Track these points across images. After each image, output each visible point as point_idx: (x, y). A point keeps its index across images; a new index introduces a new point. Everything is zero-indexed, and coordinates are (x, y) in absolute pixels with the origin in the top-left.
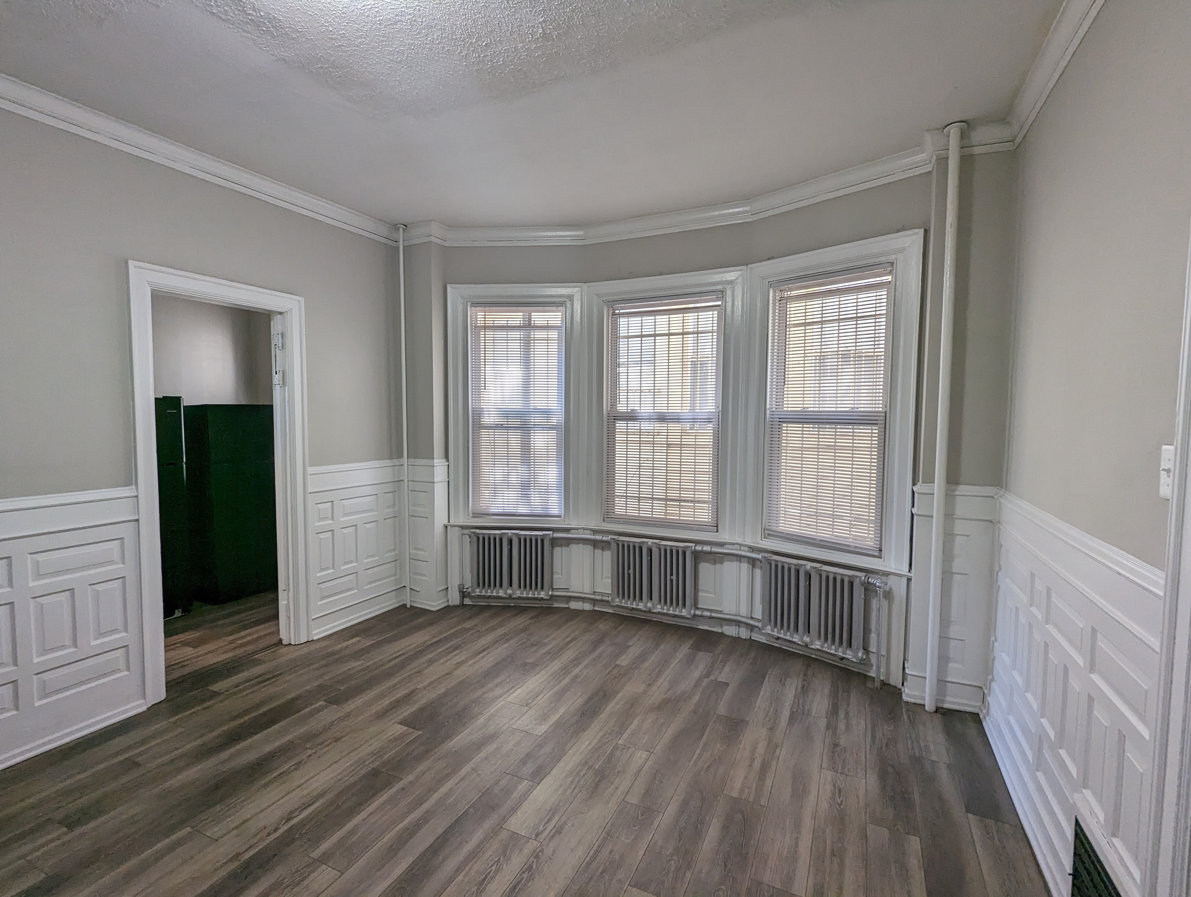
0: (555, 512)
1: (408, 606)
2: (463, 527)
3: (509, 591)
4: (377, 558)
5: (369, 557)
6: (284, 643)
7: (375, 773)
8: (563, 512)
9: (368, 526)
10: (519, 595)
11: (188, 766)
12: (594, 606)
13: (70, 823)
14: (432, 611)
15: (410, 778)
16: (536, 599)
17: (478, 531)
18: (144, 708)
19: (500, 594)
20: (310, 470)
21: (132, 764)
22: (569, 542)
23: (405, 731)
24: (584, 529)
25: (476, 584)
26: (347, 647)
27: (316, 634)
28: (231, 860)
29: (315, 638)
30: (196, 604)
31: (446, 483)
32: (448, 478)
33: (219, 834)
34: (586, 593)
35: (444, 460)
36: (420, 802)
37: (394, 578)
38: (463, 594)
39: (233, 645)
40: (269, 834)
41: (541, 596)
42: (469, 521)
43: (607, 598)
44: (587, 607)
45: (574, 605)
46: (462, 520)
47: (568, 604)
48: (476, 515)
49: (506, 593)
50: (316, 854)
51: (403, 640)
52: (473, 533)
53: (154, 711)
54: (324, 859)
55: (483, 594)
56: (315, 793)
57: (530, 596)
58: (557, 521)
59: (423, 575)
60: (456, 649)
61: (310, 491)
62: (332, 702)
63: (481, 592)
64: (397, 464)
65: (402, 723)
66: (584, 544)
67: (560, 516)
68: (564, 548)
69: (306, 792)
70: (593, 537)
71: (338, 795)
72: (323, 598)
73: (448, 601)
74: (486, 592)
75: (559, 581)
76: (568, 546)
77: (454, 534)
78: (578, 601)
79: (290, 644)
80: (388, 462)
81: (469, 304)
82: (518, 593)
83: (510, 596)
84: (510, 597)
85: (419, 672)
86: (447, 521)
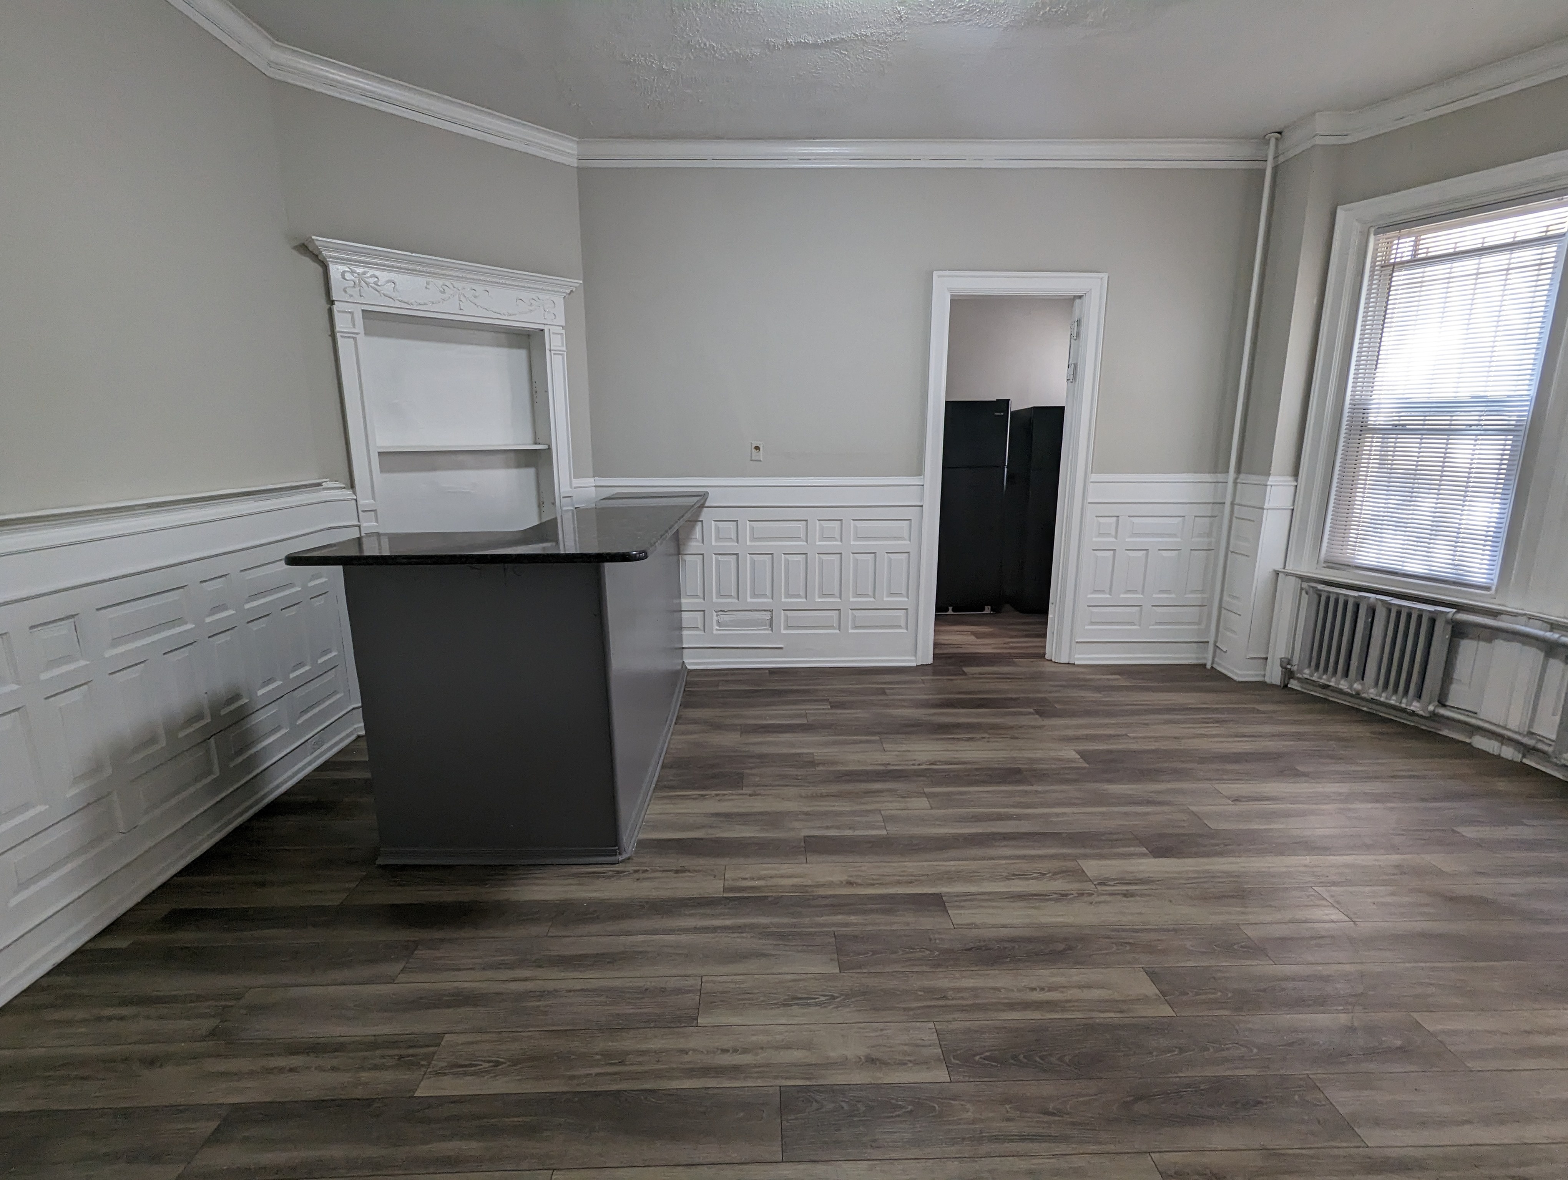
0: (1480, 579)
1: (1209, 667)
2: (1302, 578)
3: (1357, 686)
4: (1173, 596)
5: (1161, 592)
6: (1046, 657)
7: (1018, 771)
8: (1495, 581)
9: (1164, 553)
10: (1372, 696)
11: (910, 707)
12: (1524, 756)
13: (834, 706)
14: (1235, 681)
15: (1040, 788)
16: (1404, 710)
17: (1320, 587)
18: (914, 664)
19: (1341, 687)
20: (1094, 477)
21: (883, 692)
22: (1493, 634)
23: (1076, 759)
24: (1530, 617)
25: (1307, 662)
26: (1100, 679)
27: (1079, 659)
28: (883, 765)
29: (1077, 663)
30: (1008, 607)
31: (1289, 512)
32: (1293, 505)
33: (888, 749)
34: (1509, 730)
35: (1291, 479)
36: (1028, 806)
37: (1196, 627)
38: (1289, 674)
39: (1005, 646)
40: (913, 765)
41: (1412, 708)
42: (1317, 571)
43: (1545, 748)
44: (1508, 753)
45: (1481, 743)
46: (1307, 568)
47: (1470, 738)
48: (1331, 564)
49: (1351, 687)
50: (926, 790)
51: (1161, 694)
52: (1313, 587)
53: (921, 669)
54: (927, 796)
55: (1314, 678)
56: (963, 760)
57: (1393, 702)
58: (1481, 595)
59: (1234, 632)
60: (1217, 722)
61: (1090, 500)
62: (1037, 712)
63: (1312, 675)
64: (1221, 480)
65: (1078, 752)
66: (1524, 644)
67: (1488, 589)
68: (1482, 644)
69: (959, 756)
70: (1549, 635)
71: (977, 769)
72: (1092, 623)
73: (1264, 676)
74: (1320, 678)
75: (1459, 695)
76: (1489, 640)
77: (1288, 588)
78: (1490, 739)
79: (1051, 660)
80: (1207, 477)
81: (1373, 230)
82: (1372, 693)
83: (1358, 693)
84: (1357, 696)
85: (1147, 724)
86: (1282, 566)
